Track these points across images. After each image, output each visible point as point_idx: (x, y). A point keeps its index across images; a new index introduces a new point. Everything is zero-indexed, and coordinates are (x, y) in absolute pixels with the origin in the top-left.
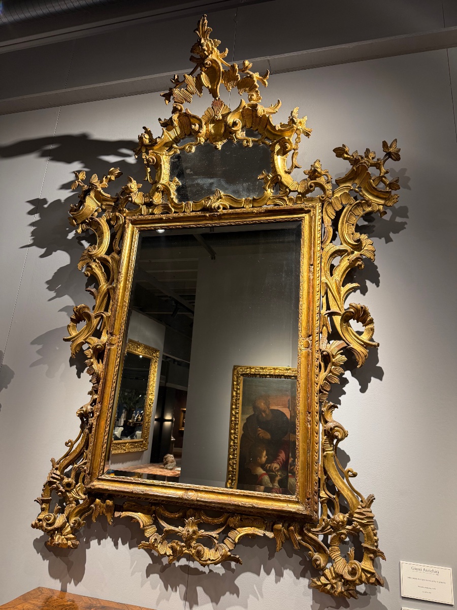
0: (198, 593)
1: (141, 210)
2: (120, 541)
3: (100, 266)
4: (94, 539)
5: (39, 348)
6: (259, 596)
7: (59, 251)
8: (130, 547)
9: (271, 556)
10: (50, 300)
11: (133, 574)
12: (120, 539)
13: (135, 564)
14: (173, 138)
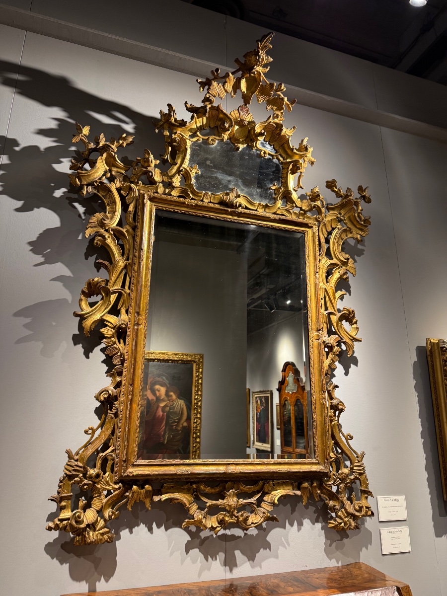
0: (236, 556)
1: (157, 187)
2: (154, 525)
3: (112, 238)
4: (124, 529)
5: (27, 322)
6: (286, 545)
7: (42, 209)
8: (166, 529)
9: (293, 511)
10: (36, 265)
11: (171, 554)
12: (154, 524)
13: (173, 544)
14: (198, 126)
